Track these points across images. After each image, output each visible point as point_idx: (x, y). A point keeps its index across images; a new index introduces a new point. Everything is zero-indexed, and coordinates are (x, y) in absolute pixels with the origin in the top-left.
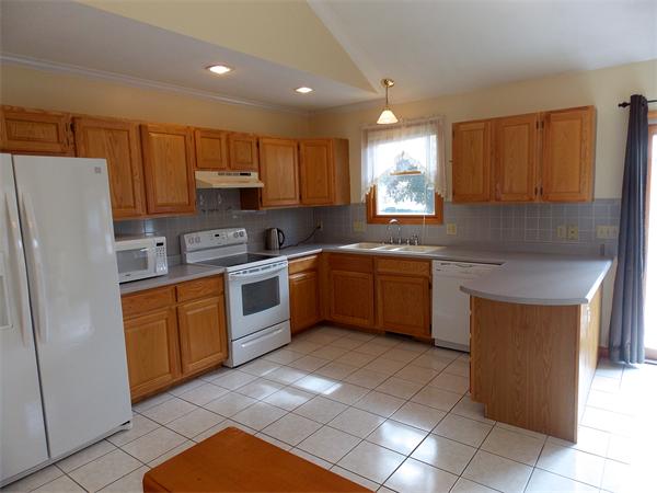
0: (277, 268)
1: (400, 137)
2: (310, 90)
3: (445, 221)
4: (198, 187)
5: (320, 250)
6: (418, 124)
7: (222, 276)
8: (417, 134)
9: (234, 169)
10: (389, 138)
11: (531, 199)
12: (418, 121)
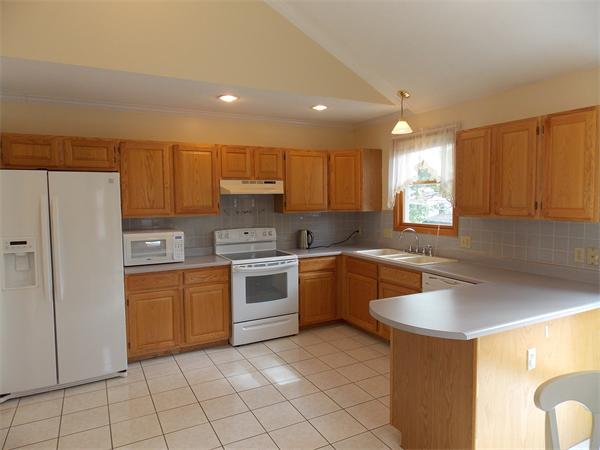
0: (286, 264)
1: (420, 147)
2: (325, 108)
3: (460, 233)
4: (222, 193)
5: (339, 252)
6: (436, 133)
7: (229, 267)
8: (435, 144)
9: (258, 178)
10: (411, 148)
11: (530, 215)
12: (436, 130)
